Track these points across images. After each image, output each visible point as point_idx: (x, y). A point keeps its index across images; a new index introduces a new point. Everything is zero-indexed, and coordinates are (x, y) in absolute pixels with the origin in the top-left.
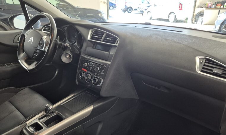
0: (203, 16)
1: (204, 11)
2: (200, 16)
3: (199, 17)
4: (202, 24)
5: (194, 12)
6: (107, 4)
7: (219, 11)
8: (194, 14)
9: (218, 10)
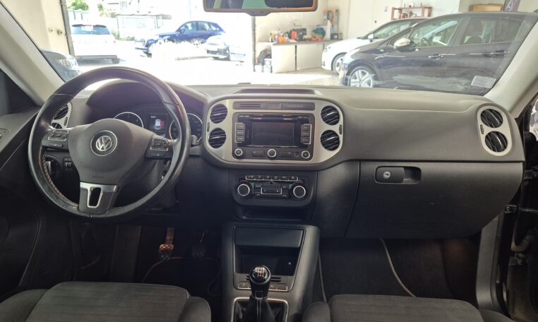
0: (271, 58)
1: (271, 48)
2: (266, 57)
3: (266, 59)
4: (271, 72)
5: (255, 51)
6: (66, 34)
7: (296, 47)
8: (255, 54)
9: (294, 46)
